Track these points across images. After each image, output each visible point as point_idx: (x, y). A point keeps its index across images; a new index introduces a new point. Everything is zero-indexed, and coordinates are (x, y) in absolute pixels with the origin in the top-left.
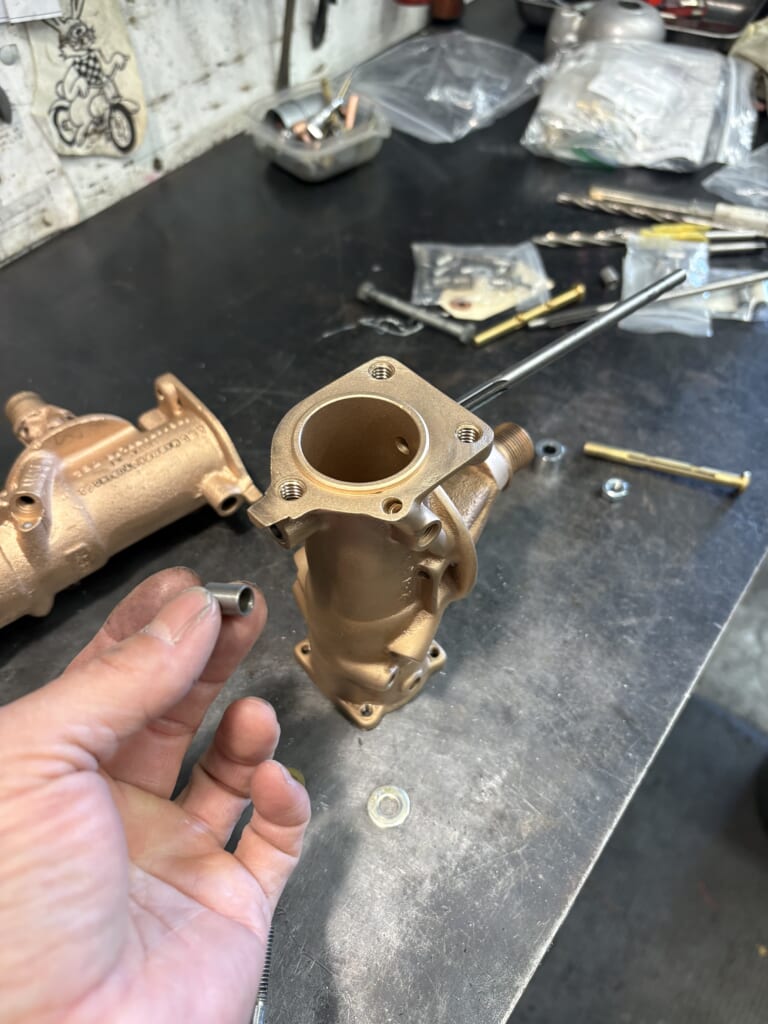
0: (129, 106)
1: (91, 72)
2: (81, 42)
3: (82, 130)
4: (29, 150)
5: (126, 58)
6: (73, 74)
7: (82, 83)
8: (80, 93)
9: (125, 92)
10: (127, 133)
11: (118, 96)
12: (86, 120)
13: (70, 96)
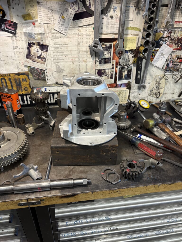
0: (160, 93)
1: (158, 88)
2: (158, 84)
3: (153, 93)
4: (145, 93)
5: (163, 88)
6: (156, 87)
7: (156, 88)
8: (155, 89)
9: (161, 91)
10: (159, 96)
11: (160, 91)
12: (154, 92)
13: (154, 89)
